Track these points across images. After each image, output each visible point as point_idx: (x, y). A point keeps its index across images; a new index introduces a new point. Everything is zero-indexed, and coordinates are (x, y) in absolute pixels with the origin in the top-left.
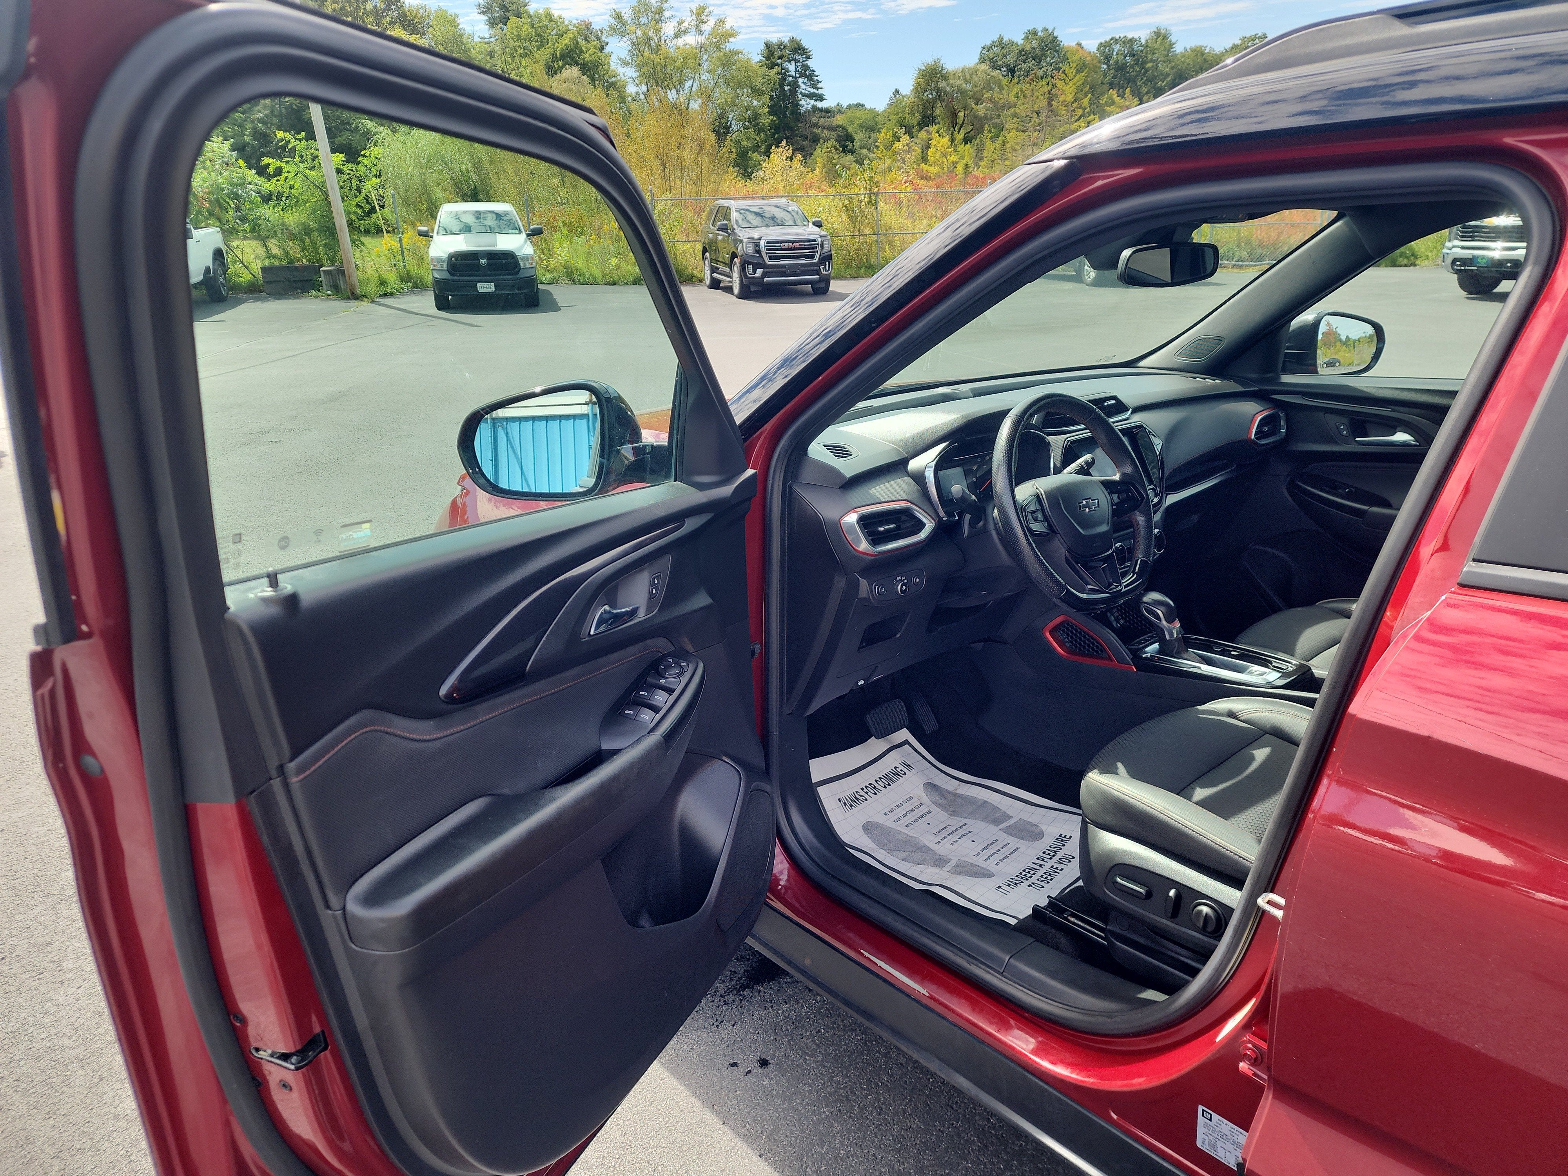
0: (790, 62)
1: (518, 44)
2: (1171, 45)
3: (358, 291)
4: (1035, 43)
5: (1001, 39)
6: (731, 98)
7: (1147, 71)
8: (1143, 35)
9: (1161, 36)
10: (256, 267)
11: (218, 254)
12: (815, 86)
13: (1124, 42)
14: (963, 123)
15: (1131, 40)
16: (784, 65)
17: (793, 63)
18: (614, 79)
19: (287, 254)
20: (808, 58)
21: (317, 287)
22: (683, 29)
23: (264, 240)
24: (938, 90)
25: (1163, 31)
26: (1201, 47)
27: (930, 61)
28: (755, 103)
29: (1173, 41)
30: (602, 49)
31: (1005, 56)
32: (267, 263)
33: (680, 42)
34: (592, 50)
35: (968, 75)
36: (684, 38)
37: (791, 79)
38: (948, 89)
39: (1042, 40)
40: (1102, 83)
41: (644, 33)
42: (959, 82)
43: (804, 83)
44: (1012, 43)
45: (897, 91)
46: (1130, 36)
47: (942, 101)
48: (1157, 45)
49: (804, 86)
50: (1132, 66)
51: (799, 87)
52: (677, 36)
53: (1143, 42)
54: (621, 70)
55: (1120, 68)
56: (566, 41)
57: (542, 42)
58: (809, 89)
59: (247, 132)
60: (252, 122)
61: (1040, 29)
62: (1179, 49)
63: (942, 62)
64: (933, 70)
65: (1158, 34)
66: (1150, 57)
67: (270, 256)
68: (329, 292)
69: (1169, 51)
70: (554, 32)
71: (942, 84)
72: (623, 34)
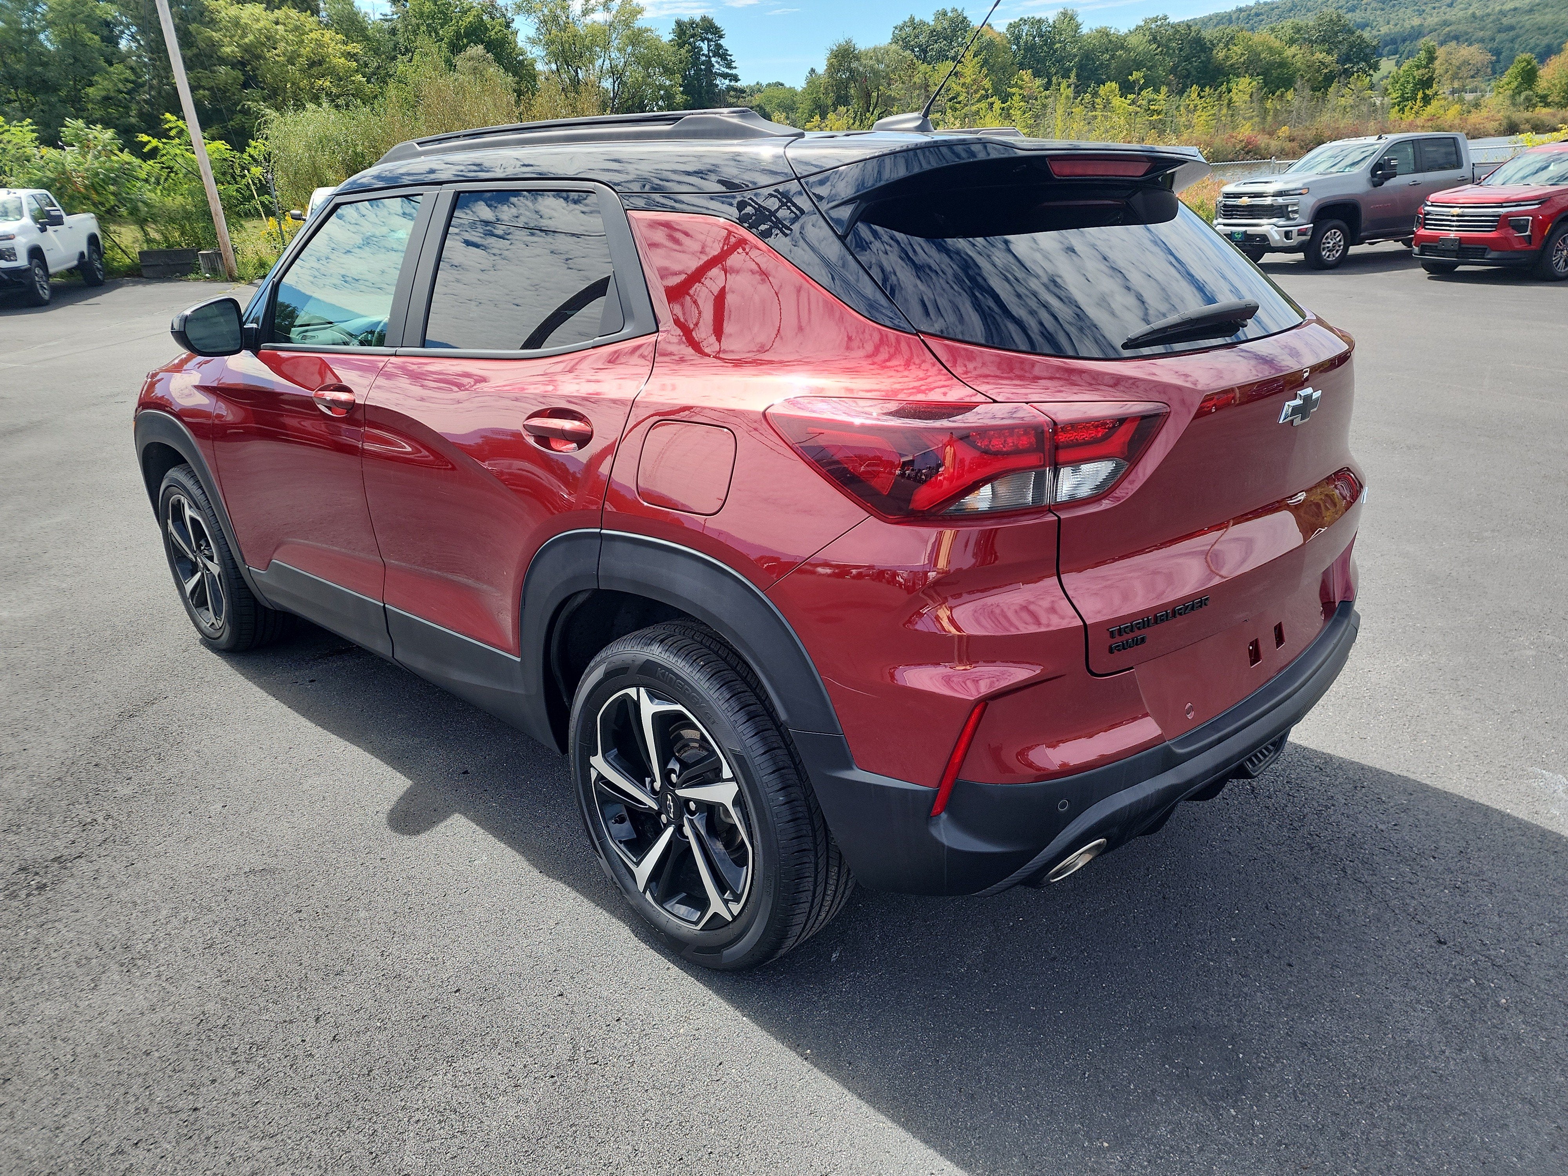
0: (703, 41)
1: (421, 22)
2: (1078, 26)
3: (236, 274)
4: (946, 24)
5: (912, 19)
6: (643, 77)
7: (1055, 52)
8: (1051, 16)
9: (1068, 17)
10: (135, 250)
11: (93, 240)
12: (729, 66)
13: (1032, 23)
14: (877, 103)
15: (1039, 21)
16: (697, 44)
17: (706, 42)
18: (521, 58)
19: (166, 239)
20: (721, 37)
21: (195, 270)
22: (590, 7)
23: (142, 223)
24: (851, 71)
25: (1070, 12)
26: (1106, 28)
27: (842, 41)
28: (668, 82)
29: (1080, 21)
30: (508, 26)
31: (917, 36)
32: (145, 247)
33: (588, 19)
34: (498, 28)
35: (877, 54)
36: (592, 15)
37: (704, 58)
38: (861, 69)
39: (952, 20)
40: (1013, 64)
41: (551, 11)
42: (871, 62)
43: (717, 62)
44: (923, 23)
45: (813, 70)
46: (1037, 17)
47: (856, 81)
48: (1064, 26)
49: (718, 66)
50: (1041, 47)
51: (713, 66)
52: (585, 13)
53: (1051, 22)
54: (528, 47)
55: (1030, 48)
56: (470, 18)
57: (445, 19)
58: (723, 69)
59: (133, 113)
60: (138, 103)
61: (949, 10)
62: (1085, 30)
63: (853, 42)
64: (846, 50)
65: (1065, 14)
66: (1057, 37)
67: (149, 241)
68: (207, 275)
69: (1076, 31)
70: (458, 9)
71: (854, 65)
72: (529, 12)
